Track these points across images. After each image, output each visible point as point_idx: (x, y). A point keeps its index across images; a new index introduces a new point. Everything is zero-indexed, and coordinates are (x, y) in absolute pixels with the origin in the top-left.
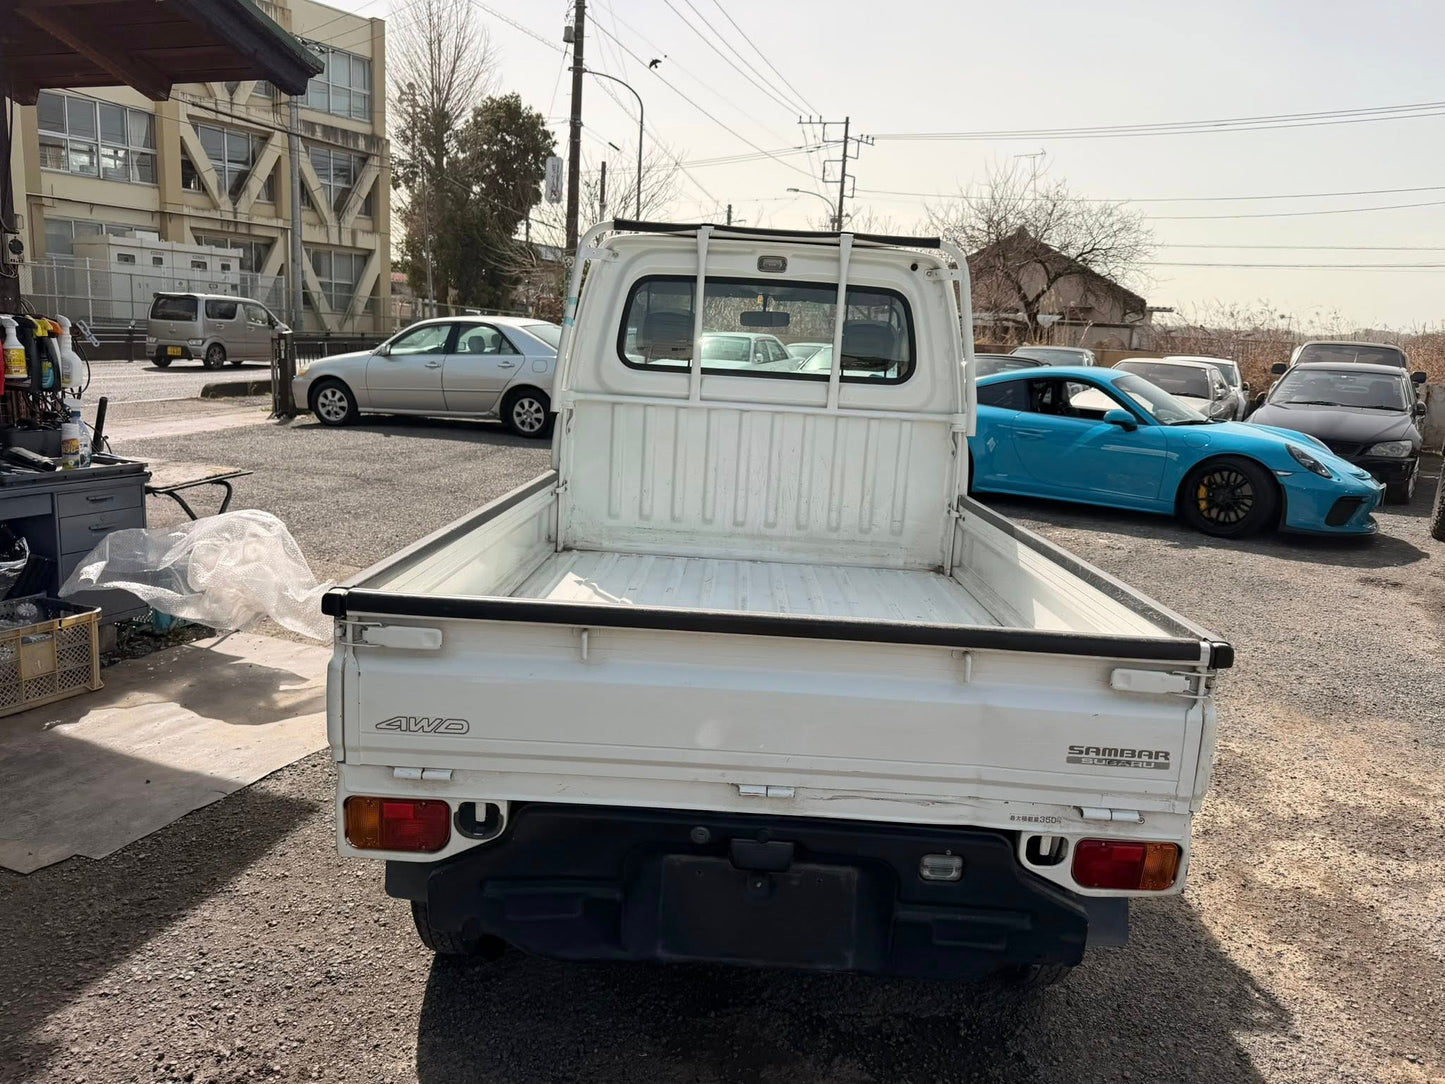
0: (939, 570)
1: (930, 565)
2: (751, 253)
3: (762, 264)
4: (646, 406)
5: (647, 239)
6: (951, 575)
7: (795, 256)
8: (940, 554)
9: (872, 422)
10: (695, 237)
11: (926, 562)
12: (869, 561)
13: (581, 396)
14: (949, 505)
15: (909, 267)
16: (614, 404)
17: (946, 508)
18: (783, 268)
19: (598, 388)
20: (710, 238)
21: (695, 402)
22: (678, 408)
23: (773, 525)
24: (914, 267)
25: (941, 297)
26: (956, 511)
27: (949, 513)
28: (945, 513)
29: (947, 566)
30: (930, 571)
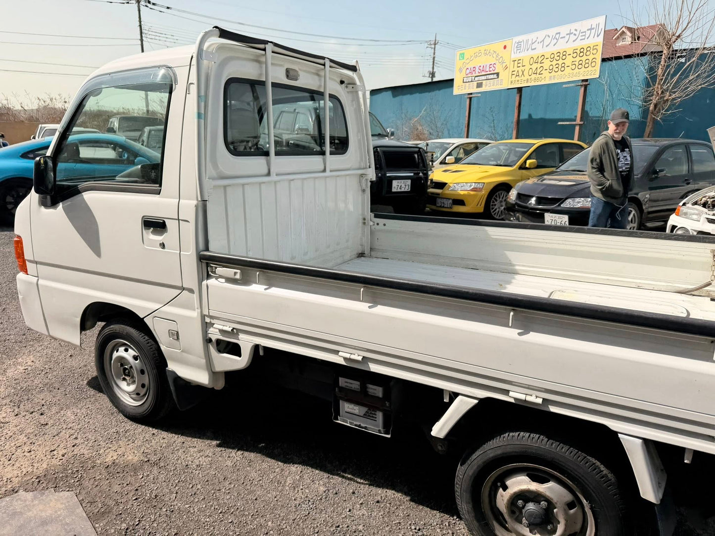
0: (361, 255)
1: (357, 254)
2: (281, 66)
3: (288, 72)
4: (243, 185)
5: (232, 46)
6: (371, 256)
7: (301, 70)
8: (360, 247)
9: (338, 178)
10: (264, 50)
11: (356, 252)
13: (215, 183)
14: (364, 219)
15: (340, 81)
16: (225, 187)
17: (361, 221)
18: (295, 78)
19: (215, 175)
20: (273, 52)
21: (273, 177)
22: (260, 184)
23: (307, 253)
25: (353, 101)
26: (371, 221)
27: (364, 223)
28: (361, 224)
29: (367, 252)
30: (358, 257)
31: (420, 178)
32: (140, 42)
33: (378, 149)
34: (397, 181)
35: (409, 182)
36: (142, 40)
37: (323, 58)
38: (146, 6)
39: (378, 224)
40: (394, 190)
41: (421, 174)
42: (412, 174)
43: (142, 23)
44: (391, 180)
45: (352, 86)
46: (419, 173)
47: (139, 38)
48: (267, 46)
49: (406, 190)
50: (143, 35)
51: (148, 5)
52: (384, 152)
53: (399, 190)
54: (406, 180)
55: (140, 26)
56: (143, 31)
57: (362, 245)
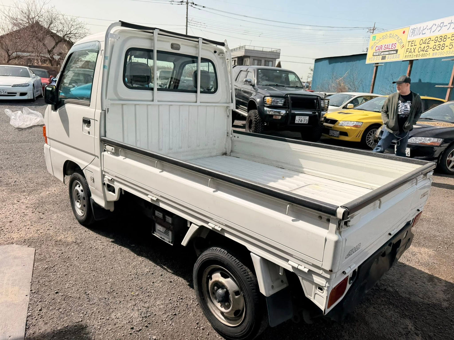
0: (225, 154)
1: (222, 153)
2: (168, 42)
3: (173, 46)
4: (135, 105)
5: (132, 31)
6: (230, 155)
7: (182, 44)
8: (225, 149)
9: (208, 107)
10: (153, 33)
11: (221, 152)
12: (207, 155)
13: (112, 102)
14: (228, 133)
15: (213, 51)
16: (123, 105)
17: (226, 134)
18: (179, 49)
19: (116, 98)
20: (158, 34)
21: (155, 102)
22: (148, 105)
23: (181, 148)
24: (215, 52)
25: (223, 63)
26: (231, 134)
27: (228, 135)
28: (226, 136)
29: (228, 153)
30: (223, 155)
31: (316, 115)
32: (186, 27)
33: (288, 95)
34: (299, 116)
35: (307, 118)
36: (187, 26)
37: (198, 38)
38: (191, 6)
39: (235, 137)
40: (296, 122)
41: (317, 113)
42: (311, 113)
43: (188, 16)
44: (294, 116)
45: (222, 54)
46: (316, 113)
47: (186, 25)
48: (154, 31)
49: (305, 123)
50: (188, 23)
51: (193, 5)
52: (292, 98)
53: (300, 122)
54: (305, 117)
55: (187, 18)
56: (188, 21)
57: (225, 148)
